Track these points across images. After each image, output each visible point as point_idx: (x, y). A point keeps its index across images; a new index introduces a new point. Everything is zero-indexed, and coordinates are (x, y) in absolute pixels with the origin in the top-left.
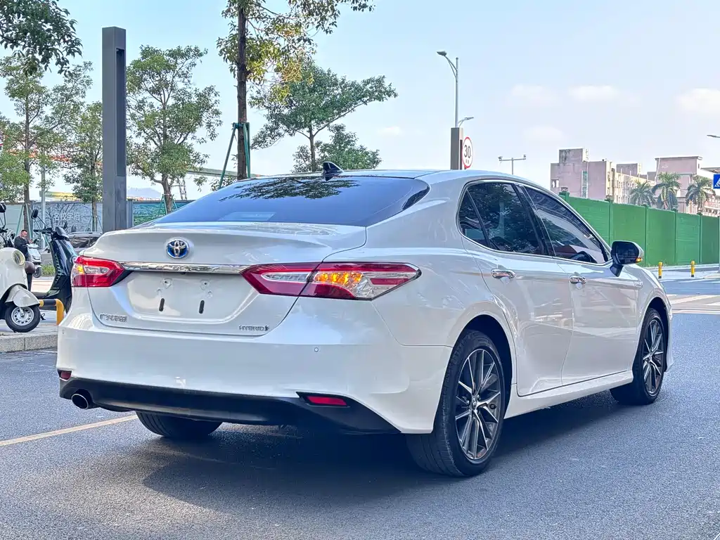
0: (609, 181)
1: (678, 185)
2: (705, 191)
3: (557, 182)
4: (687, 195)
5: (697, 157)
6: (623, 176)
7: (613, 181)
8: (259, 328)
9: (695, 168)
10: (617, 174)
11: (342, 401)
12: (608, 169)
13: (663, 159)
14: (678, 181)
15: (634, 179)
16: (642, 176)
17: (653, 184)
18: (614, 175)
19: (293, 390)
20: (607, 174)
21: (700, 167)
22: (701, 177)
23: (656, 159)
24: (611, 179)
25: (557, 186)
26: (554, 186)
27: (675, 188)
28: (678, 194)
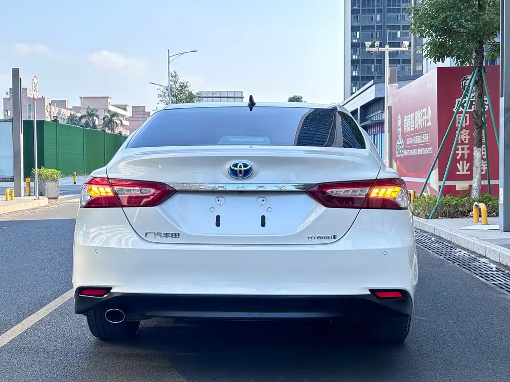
0: (48, 112)
1: (97, 116)
2: (116, 121)
3: (9, 112)
4: (104, 124)
5: (108, 97)
6: (57, 109)
7: (50, 112)
8: (328, 238)
9: (107, 104)
10: (53, 107)
11: (398, 293)
12: (47, 104)
13: (85, 98)
14: (97, 113)
15: (64, 111)
16: (70, 109)
17: (79, 115)
18: (51, 108)
19: (367, 288)
20: (46, 107)
21: (111, 104)
22: (112, 111)
23: (80, 97)
24: (49, 111)
25: (9, 115)
26: (6, 115)
27: (95, 118)
28: (97, 123)
